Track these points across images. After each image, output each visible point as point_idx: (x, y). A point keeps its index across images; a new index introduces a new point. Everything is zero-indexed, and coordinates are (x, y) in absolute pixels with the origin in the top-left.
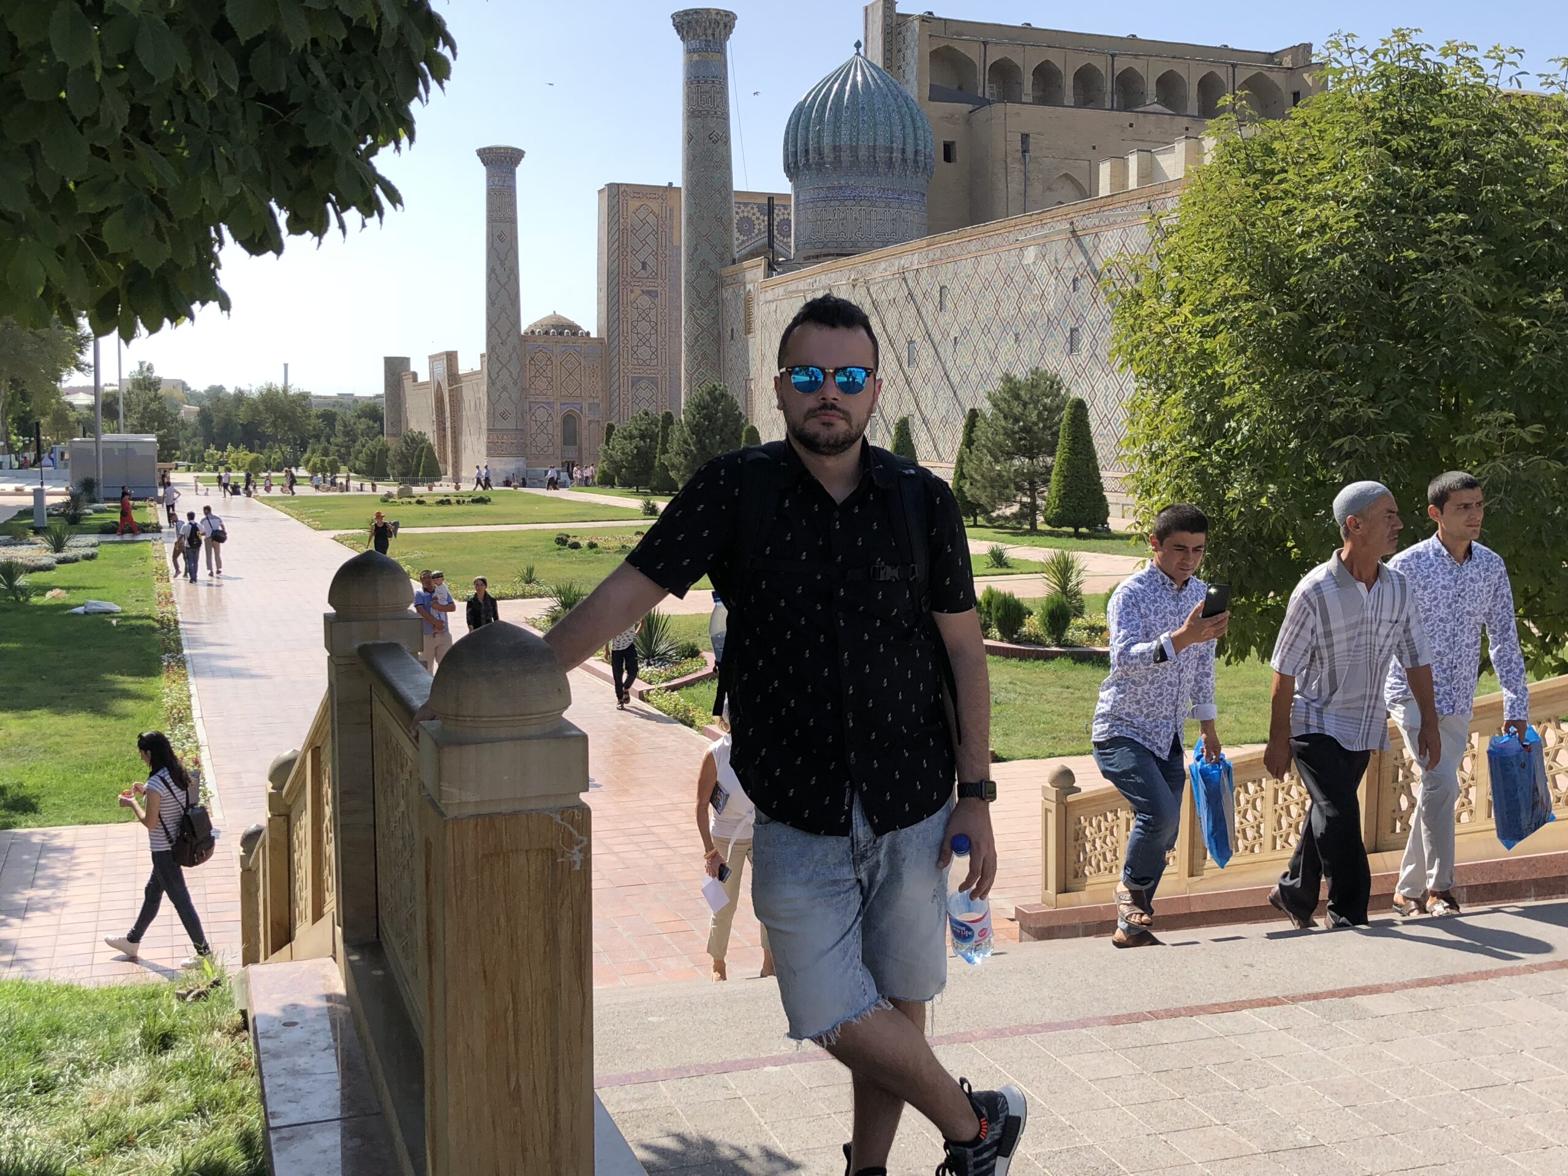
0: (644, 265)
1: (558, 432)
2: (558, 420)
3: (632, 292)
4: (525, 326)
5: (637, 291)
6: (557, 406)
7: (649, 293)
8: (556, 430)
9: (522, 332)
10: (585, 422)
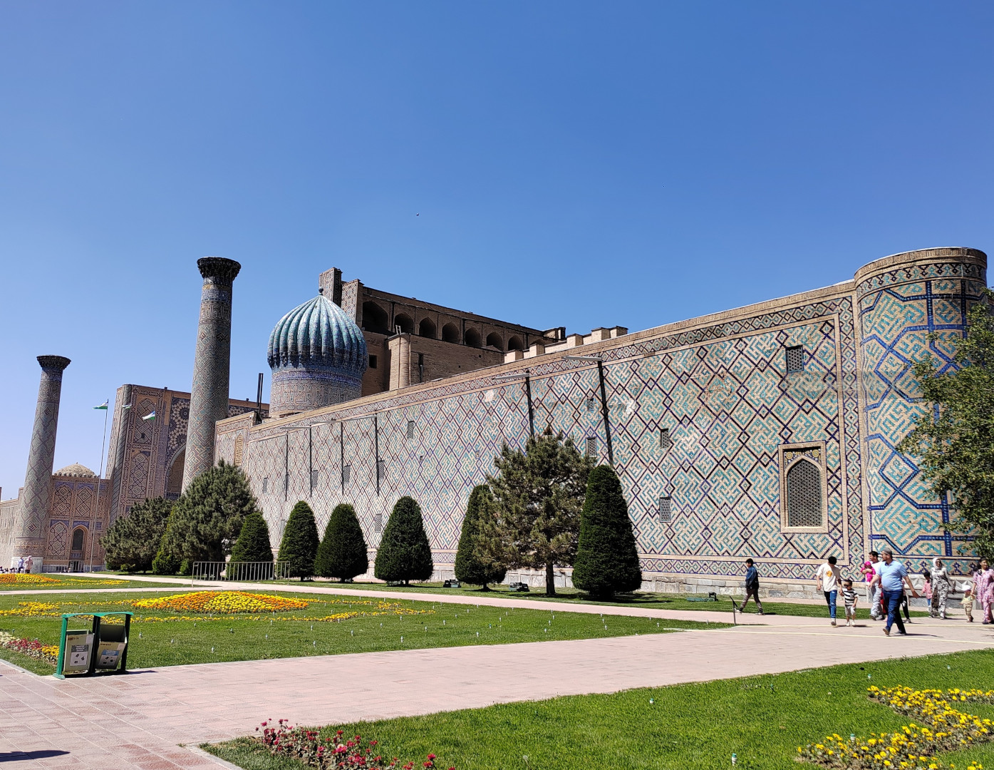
0: (143, 436)
1: (70, 540)
2: (72, 533)
3: (133, 451)
4: (55, 471)
5: (137, 451)
6: (71, 523)
7: (144, 452)
8: (68, 539)
9: (53, 474)
10: (89, 534)
